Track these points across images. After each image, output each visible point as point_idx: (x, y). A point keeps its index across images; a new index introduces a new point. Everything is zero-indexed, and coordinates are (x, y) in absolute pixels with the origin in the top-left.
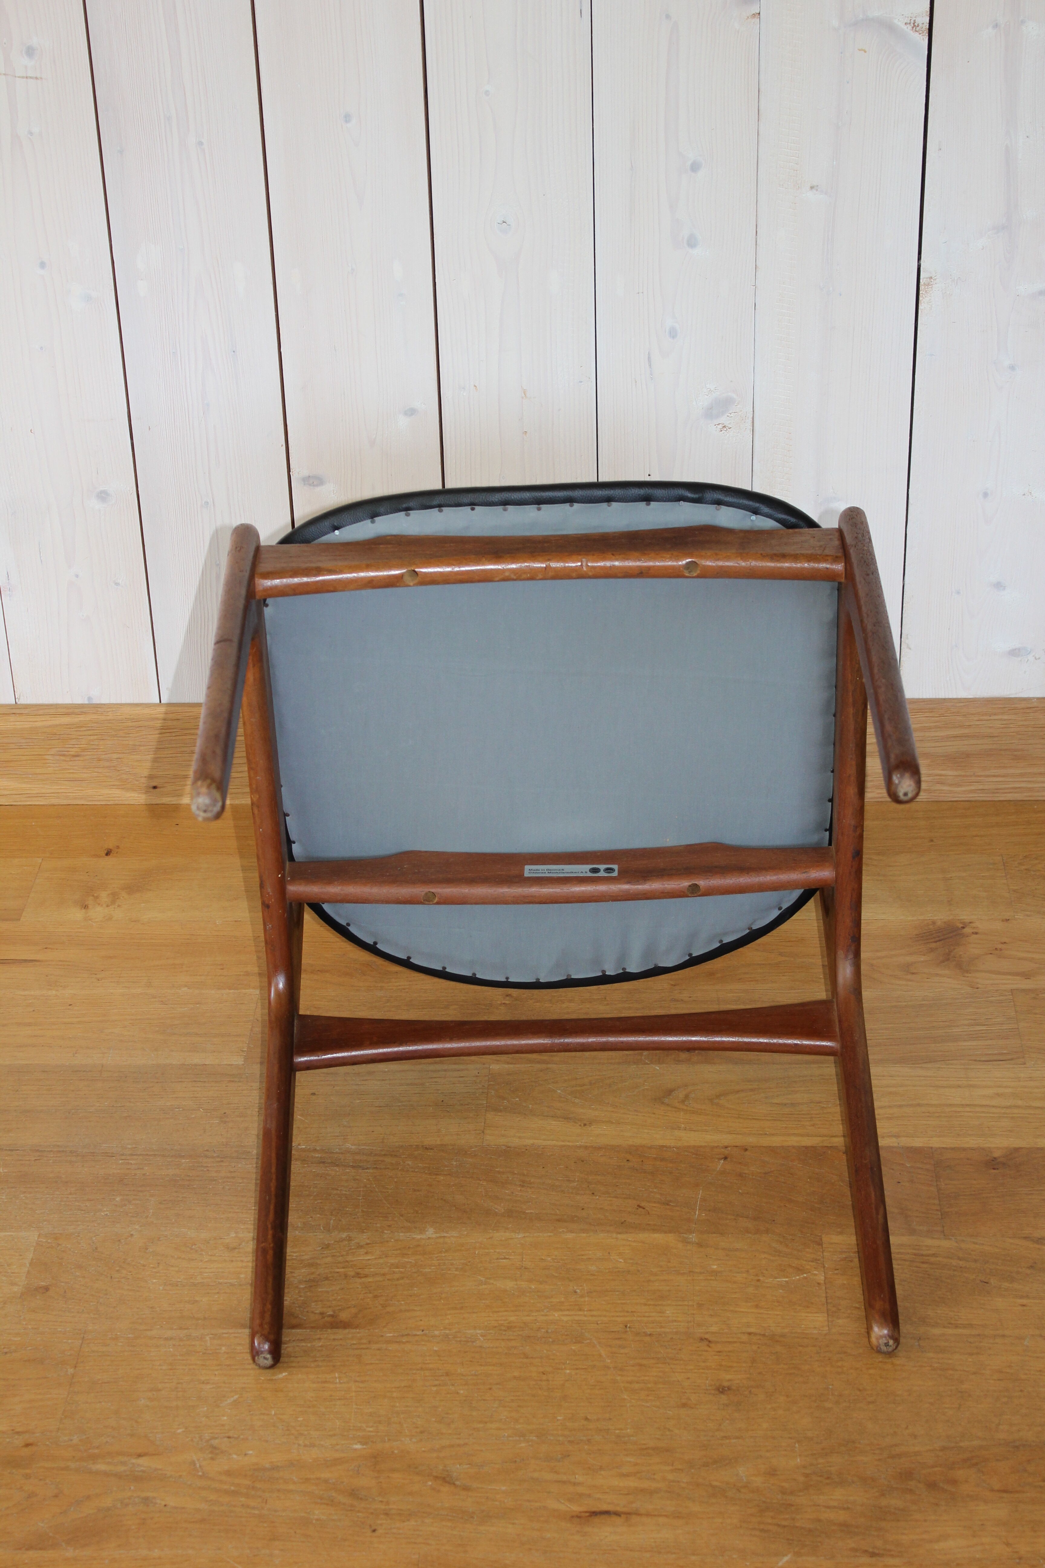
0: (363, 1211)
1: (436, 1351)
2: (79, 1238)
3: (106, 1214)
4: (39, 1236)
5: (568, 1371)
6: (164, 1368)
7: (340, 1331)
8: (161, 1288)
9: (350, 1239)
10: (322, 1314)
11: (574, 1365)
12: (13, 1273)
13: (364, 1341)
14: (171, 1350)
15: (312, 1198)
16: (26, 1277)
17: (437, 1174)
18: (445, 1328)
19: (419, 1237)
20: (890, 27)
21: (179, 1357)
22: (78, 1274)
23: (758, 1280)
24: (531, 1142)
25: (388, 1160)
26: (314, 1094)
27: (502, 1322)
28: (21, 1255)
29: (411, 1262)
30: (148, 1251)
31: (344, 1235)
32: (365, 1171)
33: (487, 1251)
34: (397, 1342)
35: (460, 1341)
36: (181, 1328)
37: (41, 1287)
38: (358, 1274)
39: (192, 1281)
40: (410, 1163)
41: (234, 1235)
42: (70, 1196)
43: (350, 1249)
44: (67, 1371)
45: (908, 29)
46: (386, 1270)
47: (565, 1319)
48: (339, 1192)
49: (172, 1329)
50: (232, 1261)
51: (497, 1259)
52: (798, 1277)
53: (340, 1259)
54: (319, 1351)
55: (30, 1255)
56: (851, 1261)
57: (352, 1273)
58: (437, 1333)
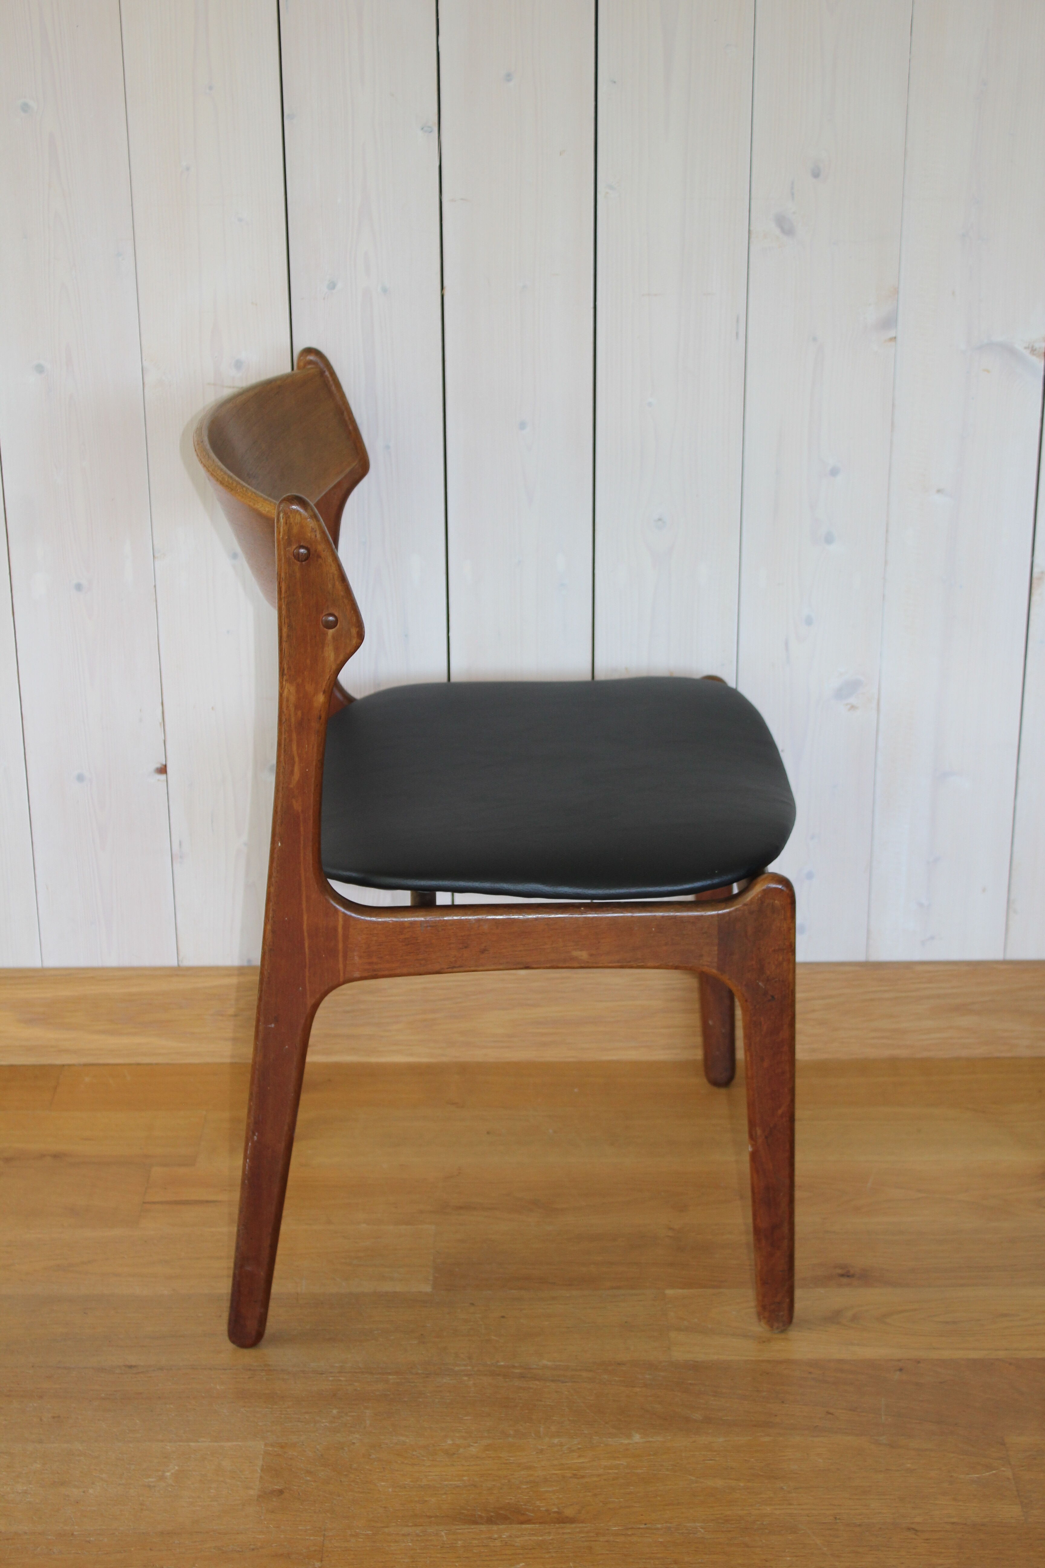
0: (569, 1420)
1: (661, 1542)
2: (304, 1447)
3: (325, 1426)
4: (266, 1445)
5: (788, 1558)
6: (406, 1560)
7: (568, 1525)
8: (390, 1490)
9: (561, 1445)
10: (547, 1510)
11: (794, 1553)
12: (245, 1478)
13: (592, 1534)
14: (410, 1544)
15: (518, 1408)
16: (260, 1482)
17: (633, 1387)
18: (666, 1522)
19: (626, 1442)
20: (1011, 351)
21: (418, 1551)
22: (308, 1478)
23: (951, 1476)
24: (716, 1357)
25: (584, 1374)
26: (503, 1317)
27: (718, 1516)
28: (250, 1462)
29: (622, 1464)
30: (371, 1457)
31: (556, 1441)
32: (565, 1384)
33: (692, 1453)
34: (623, 1535)
35: (682, 1533)
36: (416, 1525)
37: (275, 1491)
38: (575, 1475)
39: (418, 1483)
40: (606, 1376)
41: (451, 1442)
42: (288, 1410)
43: (564, 1453)
44: (314, 1564)
45: (1027, 353)
46: (601, 1471)
47: (777, 1512)
48: (543, 1403)
49: (408, 1526)
50: (453, 1465)
51: (704, 1460)
52: (987, 1474)
53: (556, 1462)
54: (550, 1543)
55: (260, 1463)
56: (1035, 1459)
57: (570, 1475)
58: (659, 1526)
